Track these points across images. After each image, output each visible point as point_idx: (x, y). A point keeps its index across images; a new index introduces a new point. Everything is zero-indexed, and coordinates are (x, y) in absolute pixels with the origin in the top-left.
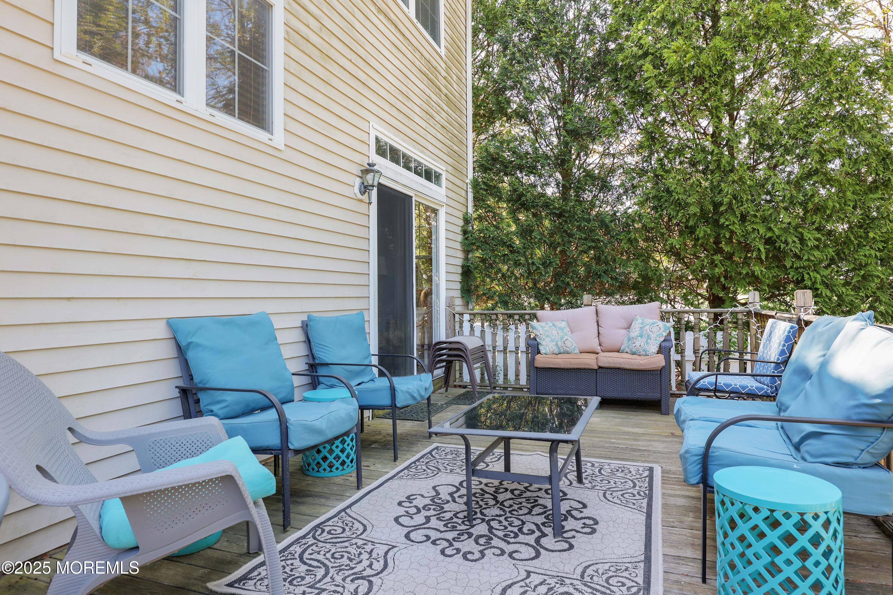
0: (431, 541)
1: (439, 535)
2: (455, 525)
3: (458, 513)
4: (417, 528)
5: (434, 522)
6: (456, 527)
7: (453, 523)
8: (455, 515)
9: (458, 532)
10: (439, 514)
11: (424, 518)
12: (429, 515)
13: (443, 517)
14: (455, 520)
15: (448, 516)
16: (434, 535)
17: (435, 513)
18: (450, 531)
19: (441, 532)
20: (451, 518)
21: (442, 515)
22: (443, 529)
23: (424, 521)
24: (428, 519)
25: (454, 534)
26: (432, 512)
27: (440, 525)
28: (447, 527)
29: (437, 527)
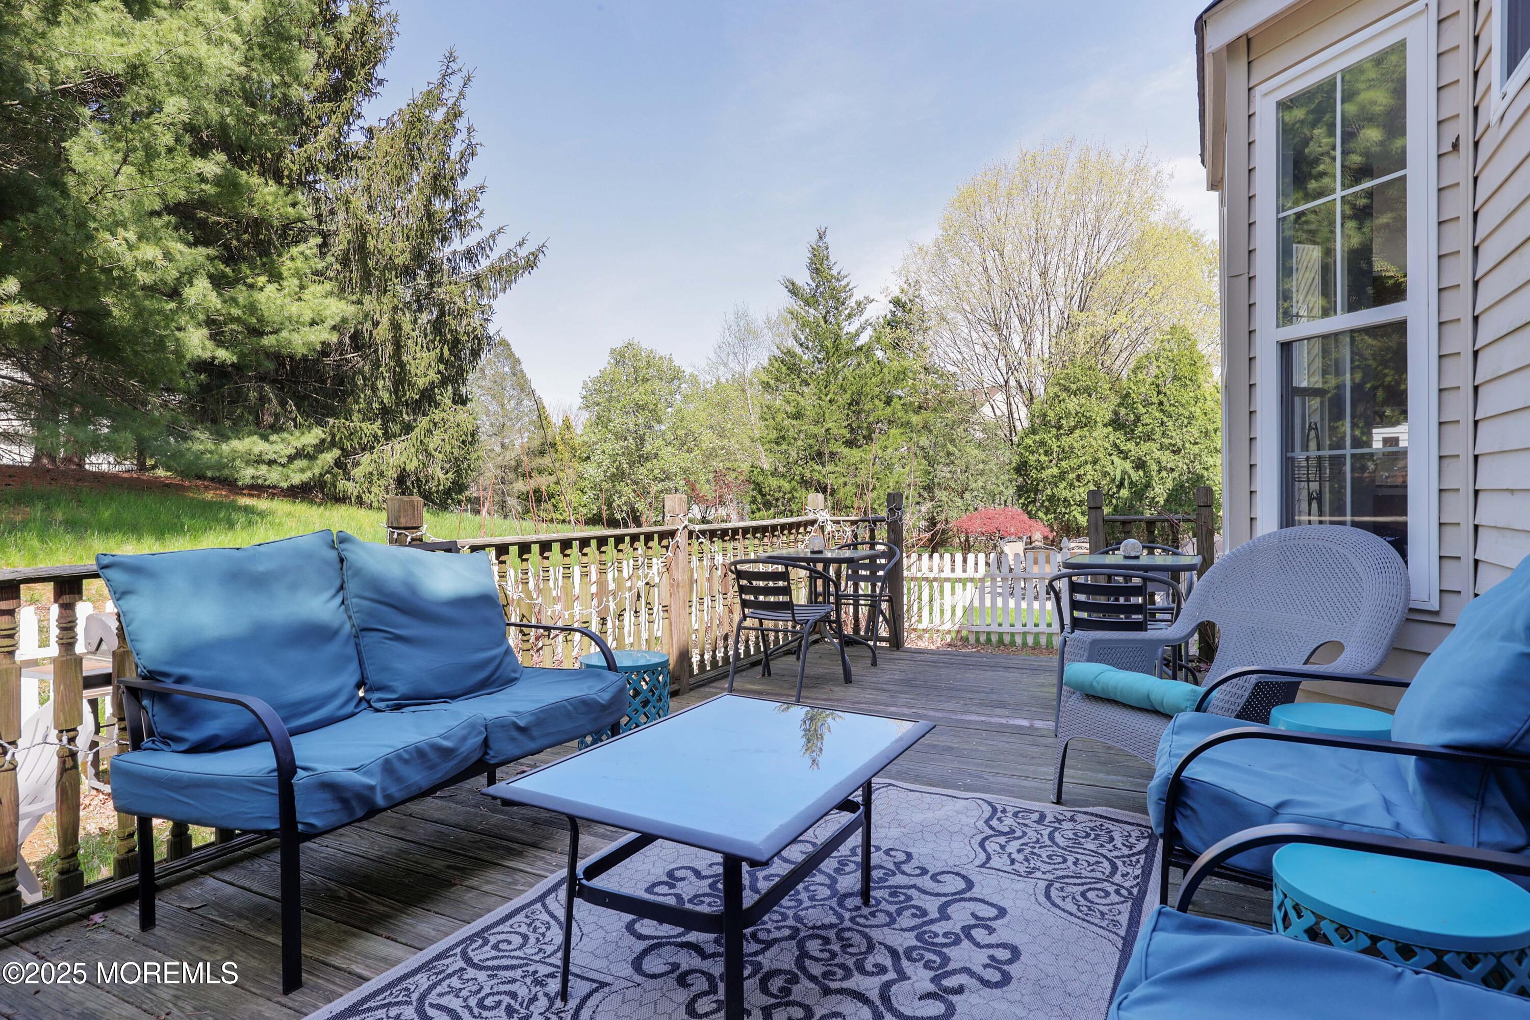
0: (930, 874)
1: (919, 881)
2: (891, 899)
3: (887, 925)
4: (958, 897)
5: (932, 906)
6: (891, 895)
7: (896, 903)
8: (893, 921)
9: (887, 884)
10: (925, 924)
11: (953, 916)
12: (943, 923)
13: (914, 915)
14: (892, 909)
15: (906, 920)
16: (925, 882)
17: (934, 928)
18: (900, 887)
19: (914, 886)
20: (899, 912)
21: (918, 921)
22: (912, 892)
23: (950, 910)
24: (944, 915)
25: (892, 881)
26: (937, 928)
27: (919, 900)
28: (905, 894)
29: (923, 896)
